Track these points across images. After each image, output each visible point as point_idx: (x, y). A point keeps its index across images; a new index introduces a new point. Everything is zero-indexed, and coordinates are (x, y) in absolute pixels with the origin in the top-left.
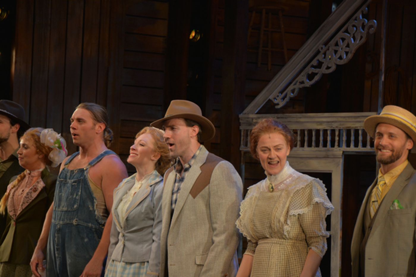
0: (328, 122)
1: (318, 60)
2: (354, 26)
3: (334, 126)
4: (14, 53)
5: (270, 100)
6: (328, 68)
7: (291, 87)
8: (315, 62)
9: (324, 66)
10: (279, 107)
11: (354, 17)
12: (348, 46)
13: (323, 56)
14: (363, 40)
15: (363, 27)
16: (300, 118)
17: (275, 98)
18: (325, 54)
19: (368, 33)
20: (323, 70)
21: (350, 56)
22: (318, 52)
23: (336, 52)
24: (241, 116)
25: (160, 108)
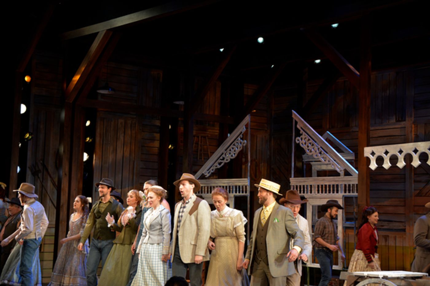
0: (227, 183)
1: (223, 157)
2: (237, 143)
3: (230, 184)
4: (94, 156)
5: (203, 174)
6: (227, 160)
7: (212, 168)
8: (221, 158)
9: (225, 159)
10: (207, 176)
11: (237, 139)
12: (235, 151)
13: (225, 155)
14: (241, 149)
15: (241, 143)
16: (216, 181)
17: (205, 173)
18: (225, 154)
19: (243, 146)
20: (225, 161)
21: (236, 155)
22: (223, 154)
23: (230, 153)
25: (156, 178)
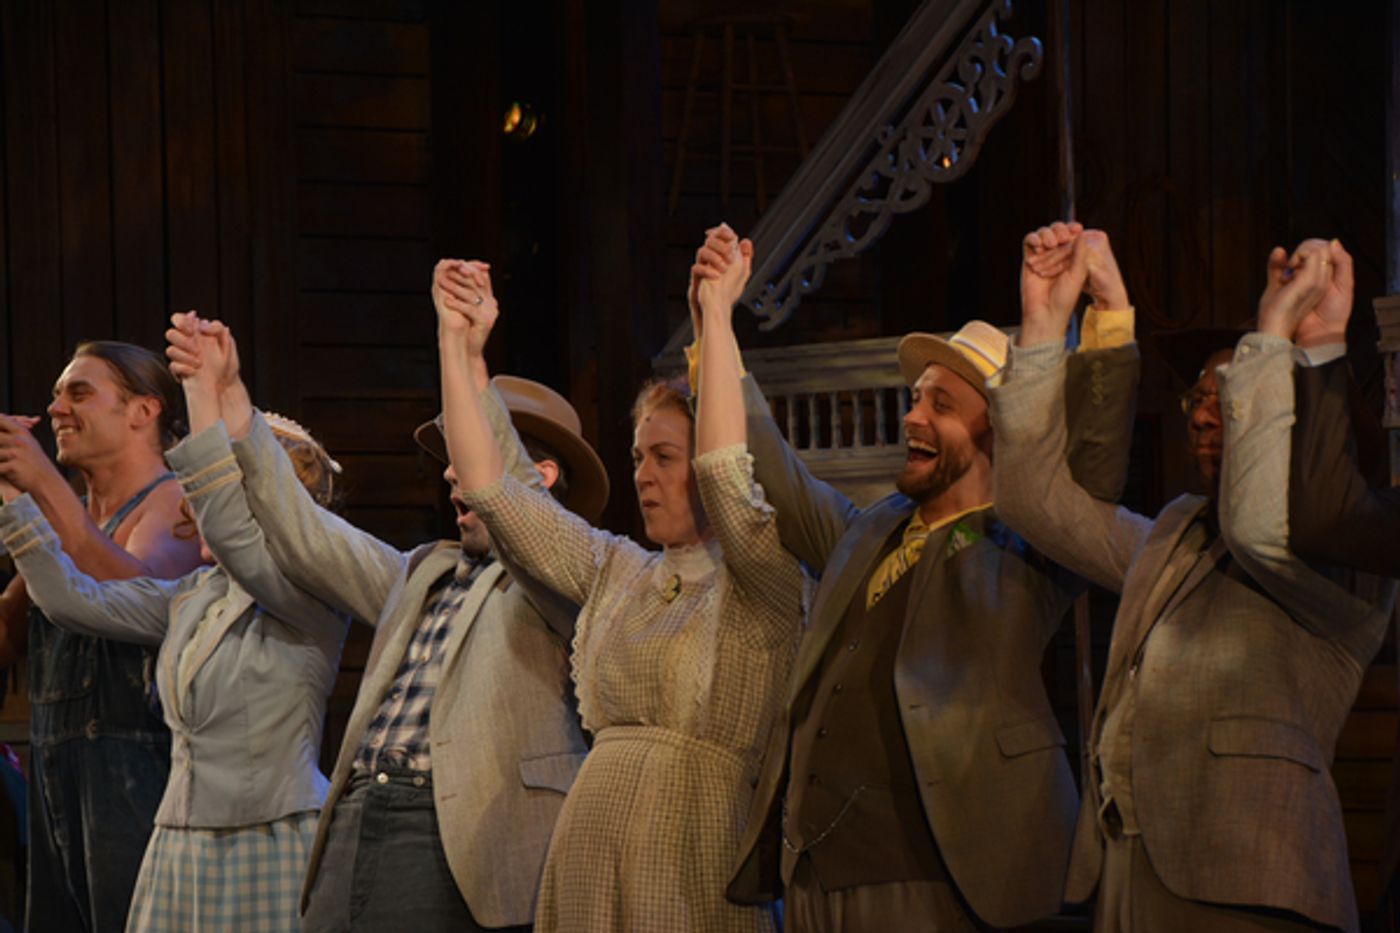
1: (876, 173)
2: (975, 60)
6: (907, 195)
7: (802, 262)
8: (866, 181)
9: (896, 191)
10: (769, 326)
11: (973, 33)
12: (961, 123)
13: (891, 158)
14: (1007, 101)
15: (1003, 61)
16: (835, 356)
17: (756, 301)
18: (895, 151)
19: (1018, 78)
20: (894, 203)
21: (971, 153)
22: (875, 149)
23: (927, 143)
24: (657, 361)
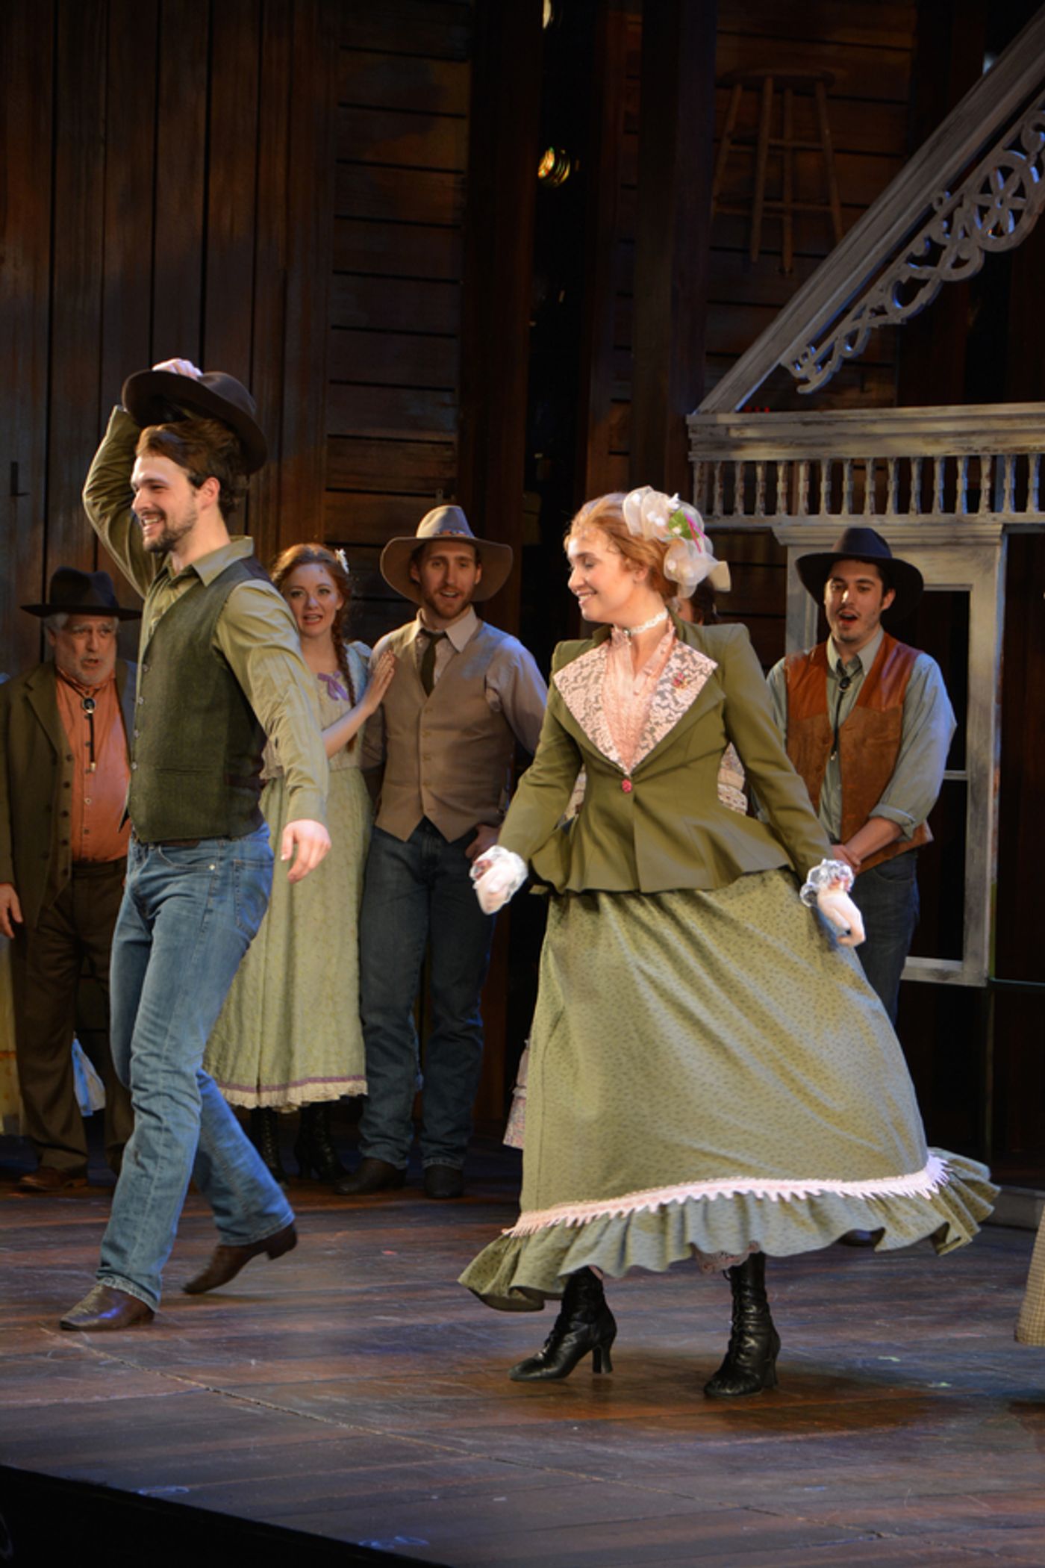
0: (960, 434)
1: (929, 239)
3: (978, 444)
5: (781, 371)
6: (959, 263)
7: (846, 326)
8: (918, 247)
9: (947, 259)
10: (809, 389)
12: (1020, 192)
13: (945, 224)
16: (874, 422)
17: (796, 363)
18: (949, 219)
20: (946, 270)
21: (1028, 223)
22: (929, 215)
23: (983, 210)
24: (692, 419)
25: (447, 398)
